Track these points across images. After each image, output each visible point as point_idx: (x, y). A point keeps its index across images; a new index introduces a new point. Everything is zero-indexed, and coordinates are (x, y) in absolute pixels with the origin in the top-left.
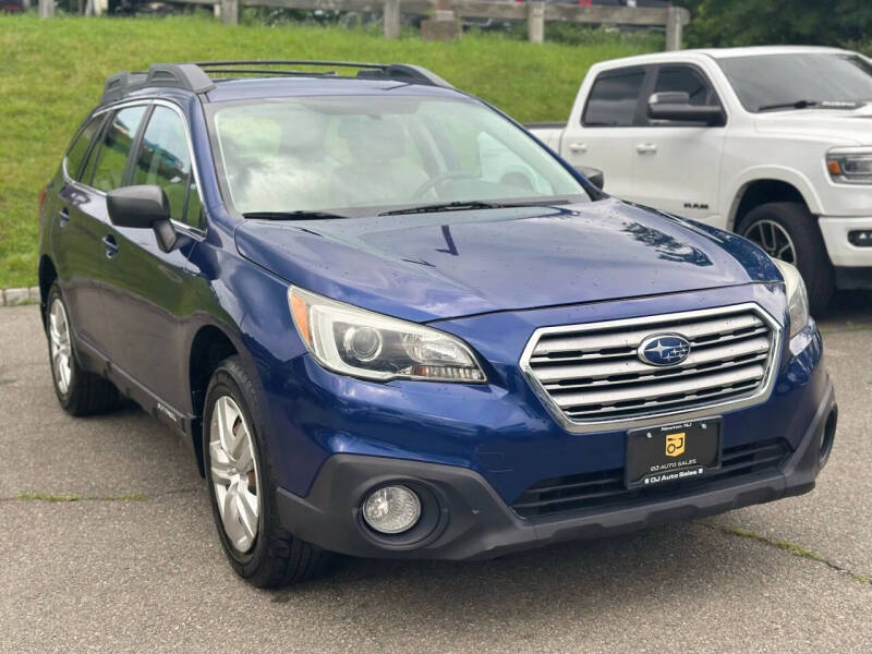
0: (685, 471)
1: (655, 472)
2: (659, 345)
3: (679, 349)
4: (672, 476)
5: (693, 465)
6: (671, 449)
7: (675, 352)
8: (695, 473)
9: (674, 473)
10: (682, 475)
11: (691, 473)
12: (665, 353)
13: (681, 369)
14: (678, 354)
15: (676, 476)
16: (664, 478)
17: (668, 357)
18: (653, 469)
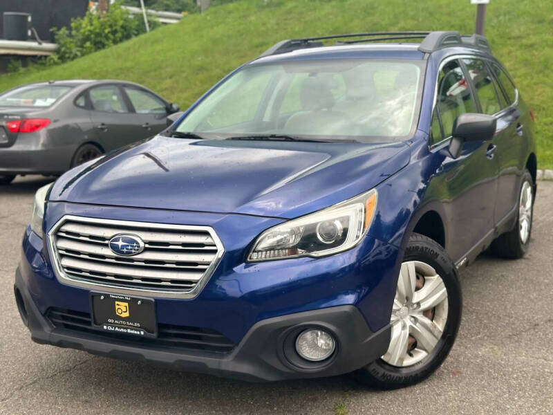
0: (132, 329)
1: (111, 323)
2: (121, 240)
3: (133, 246)
4: (122, 330)
5: (137, 327)
6: (120, 311)
7: (130, 247)
8: (138, 333)
9: (124, 328)
10: (129, 331)
11: (136, 332)
12: (123, 247)
13: (133, 260)
14: (131, 249)
15: (125, 331)
16: (117, 329)
17: (125, 250)
18: (110, 321)
